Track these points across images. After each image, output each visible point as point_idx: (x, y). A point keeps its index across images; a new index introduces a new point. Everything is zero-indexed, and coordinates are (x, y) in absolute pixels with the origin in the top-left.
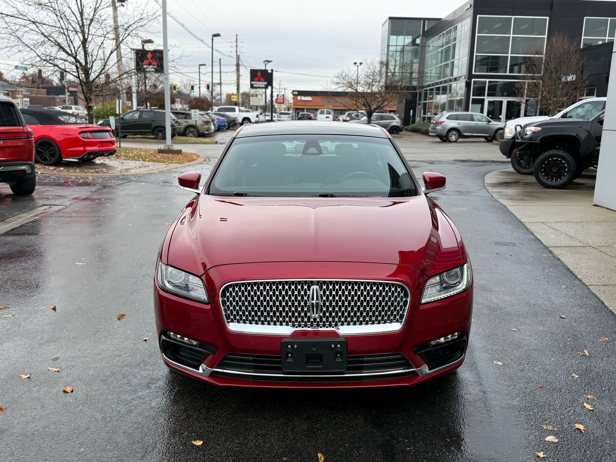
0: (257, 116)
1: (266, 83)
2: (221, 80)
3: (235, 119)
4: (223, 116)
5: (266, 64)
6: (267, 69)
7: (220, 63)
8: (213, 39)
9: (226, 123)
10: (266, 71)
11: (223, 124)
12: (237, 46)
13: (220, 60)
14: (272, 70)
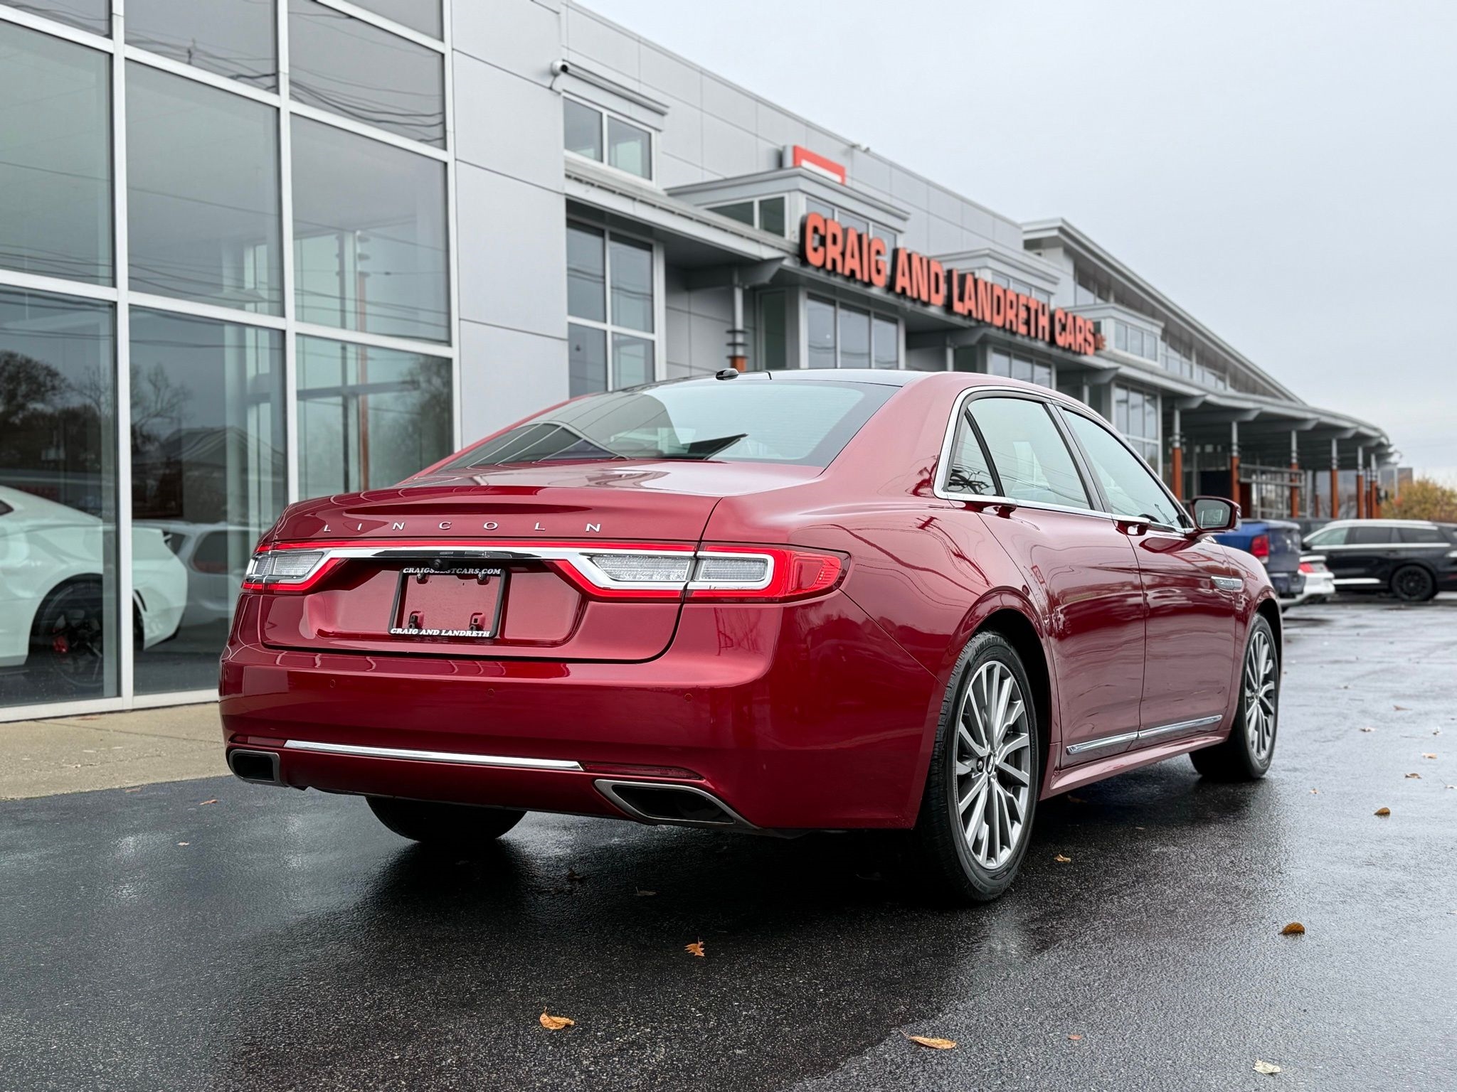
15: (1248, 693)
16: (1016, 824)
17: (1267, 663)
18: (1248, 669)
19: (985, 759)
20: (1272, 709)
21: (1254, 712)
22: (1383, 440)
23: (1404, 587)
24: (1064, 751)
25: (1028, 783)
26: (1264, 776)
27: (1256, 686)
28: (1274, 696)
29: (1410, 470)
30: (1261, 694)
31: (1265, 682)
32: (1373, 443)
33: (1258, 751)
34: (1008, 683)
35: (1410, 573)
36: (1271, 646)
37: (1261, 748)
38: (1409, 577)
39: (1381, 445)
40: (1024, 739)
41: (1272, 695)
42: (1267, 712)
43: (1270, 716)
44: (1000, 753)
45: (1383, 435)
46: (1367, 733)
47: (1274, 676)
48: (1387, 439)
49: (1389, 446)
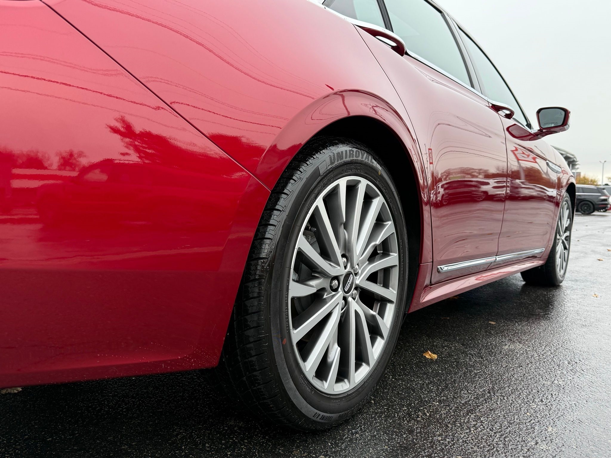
15: (558, 237)
16: (379, 339)
17: (567, 220)
18: (559, 223)
19: (342, 279)
20: (567, 246)
21: (560, 248)
22: (575, 159)
23: (583, 208)
24: (435, 271)
25: (394, 299)
26: (561, 284)
27: (562, 234)
28: (568, 240)
29: (580, 173)
30: (563, 238)
31: (565, 232)
32: (571, 160)
33: (560, 270)
34: (377, 203)
35: (585, 204)
36: (570, 211)
37: (561, 269)
38: (585, 205)
39: (574, 161)
40: (393, 259)
41: (568, 238)
42: (565, 248)
43: (566, 250)
44: (362, 273)
45: (575, 157)
46: (601, 261)
47: (568, 229)
48: (576, 159)
49: (577, 161)
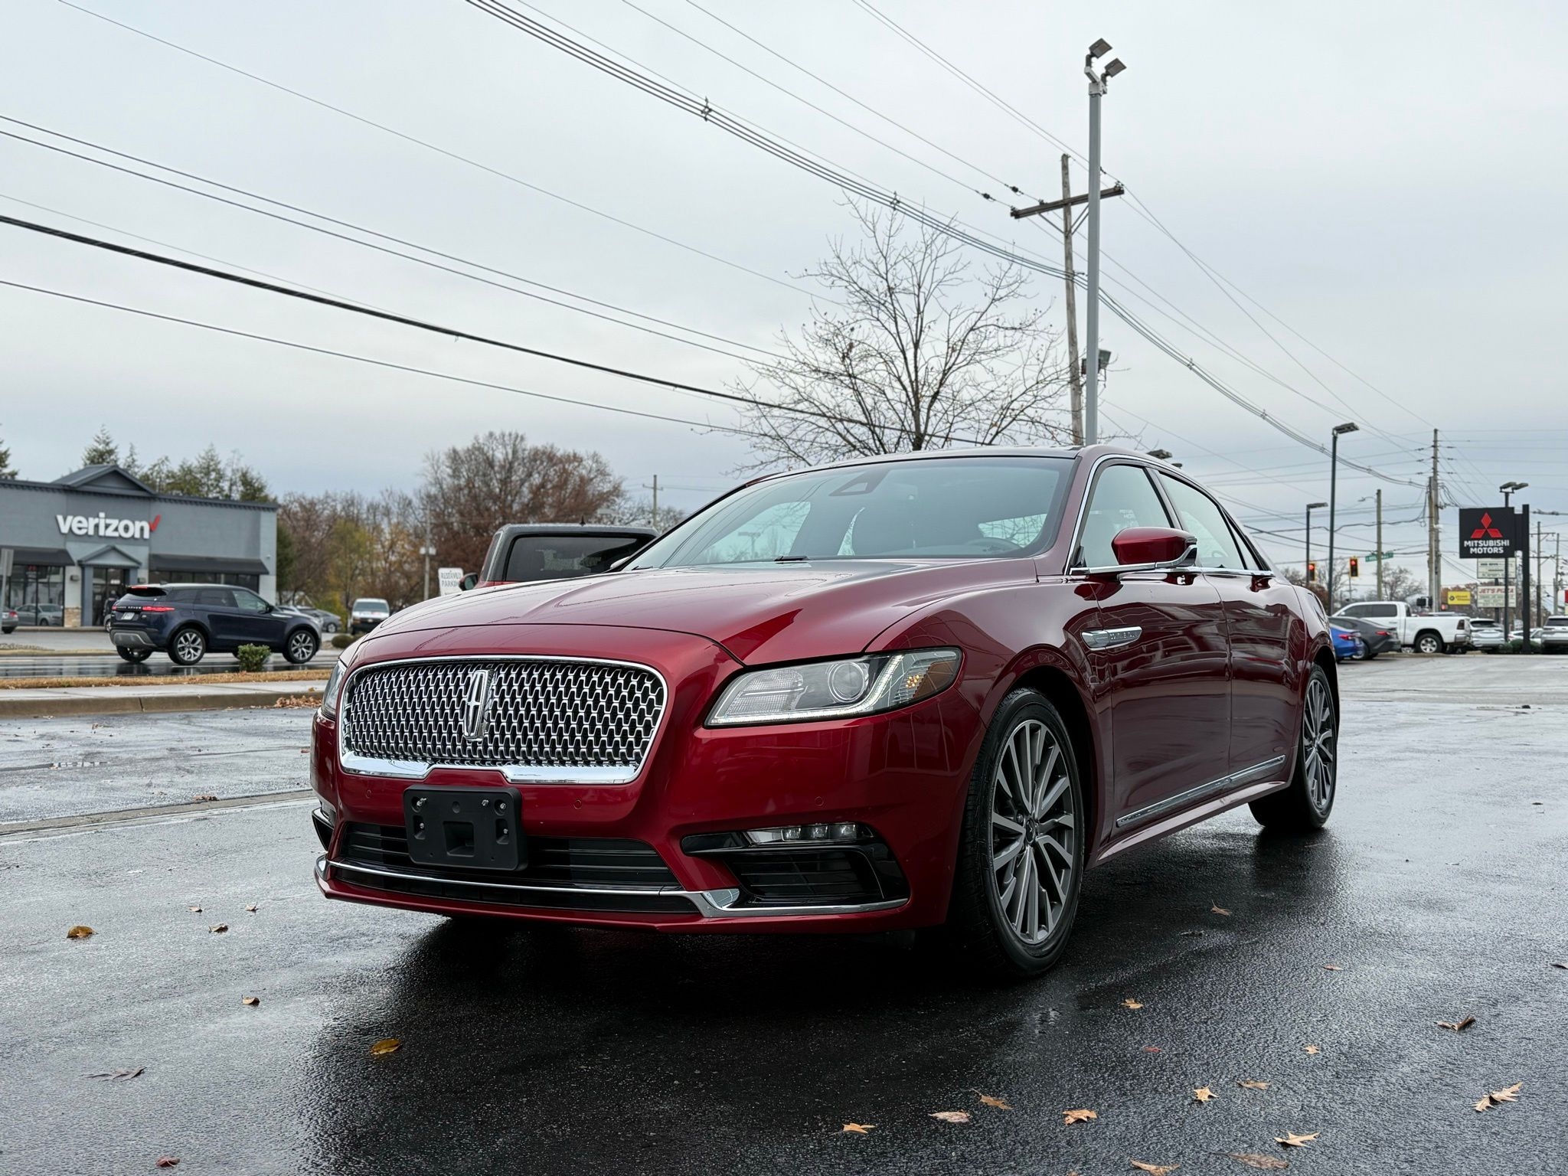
0: (1461, 625)
1: (1507, 543)
2: (1379, 543)
3: (1391, 633)
4: (1354, 625)
5: (1507, 494)
6: (1510, 505)
7: (1379, 501)
8: (1335, 439)
9: (1357, 642)
10: (1508, 510)
11: (1350, 644)
12: (1435, 458)
13: (1379, 492)
14: (1526, 508)
